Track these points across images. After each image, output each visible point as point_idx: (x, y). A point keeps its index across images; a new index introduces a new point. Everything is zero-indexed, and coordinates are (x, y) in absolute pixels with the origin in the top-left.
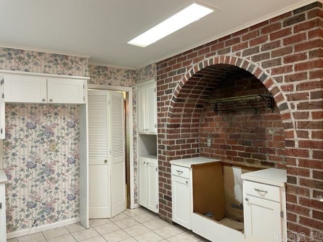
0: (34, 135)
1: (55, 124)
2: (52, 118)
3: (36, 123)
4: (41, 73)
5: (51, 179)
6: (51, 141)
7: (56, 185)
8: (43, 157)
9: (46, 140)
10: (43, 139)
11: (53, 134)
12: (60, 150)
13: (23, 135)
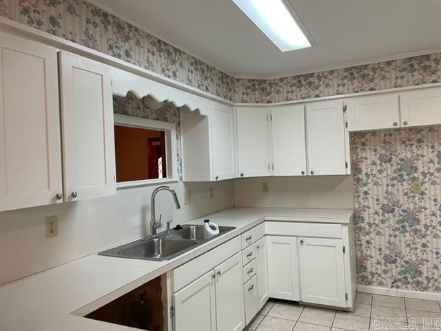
0: (390, 170)
1: (418, 155)
2: (414, 147)
3: (391, 155)
4: (391, 88)
5: (416, 231)
6: (414, 179)
7: (424, 241)
8: (403, 200)
9: (405, 177)
10: (401, 176)
11: (416, 170)
12: (427, 192)
13: (375, 169)
